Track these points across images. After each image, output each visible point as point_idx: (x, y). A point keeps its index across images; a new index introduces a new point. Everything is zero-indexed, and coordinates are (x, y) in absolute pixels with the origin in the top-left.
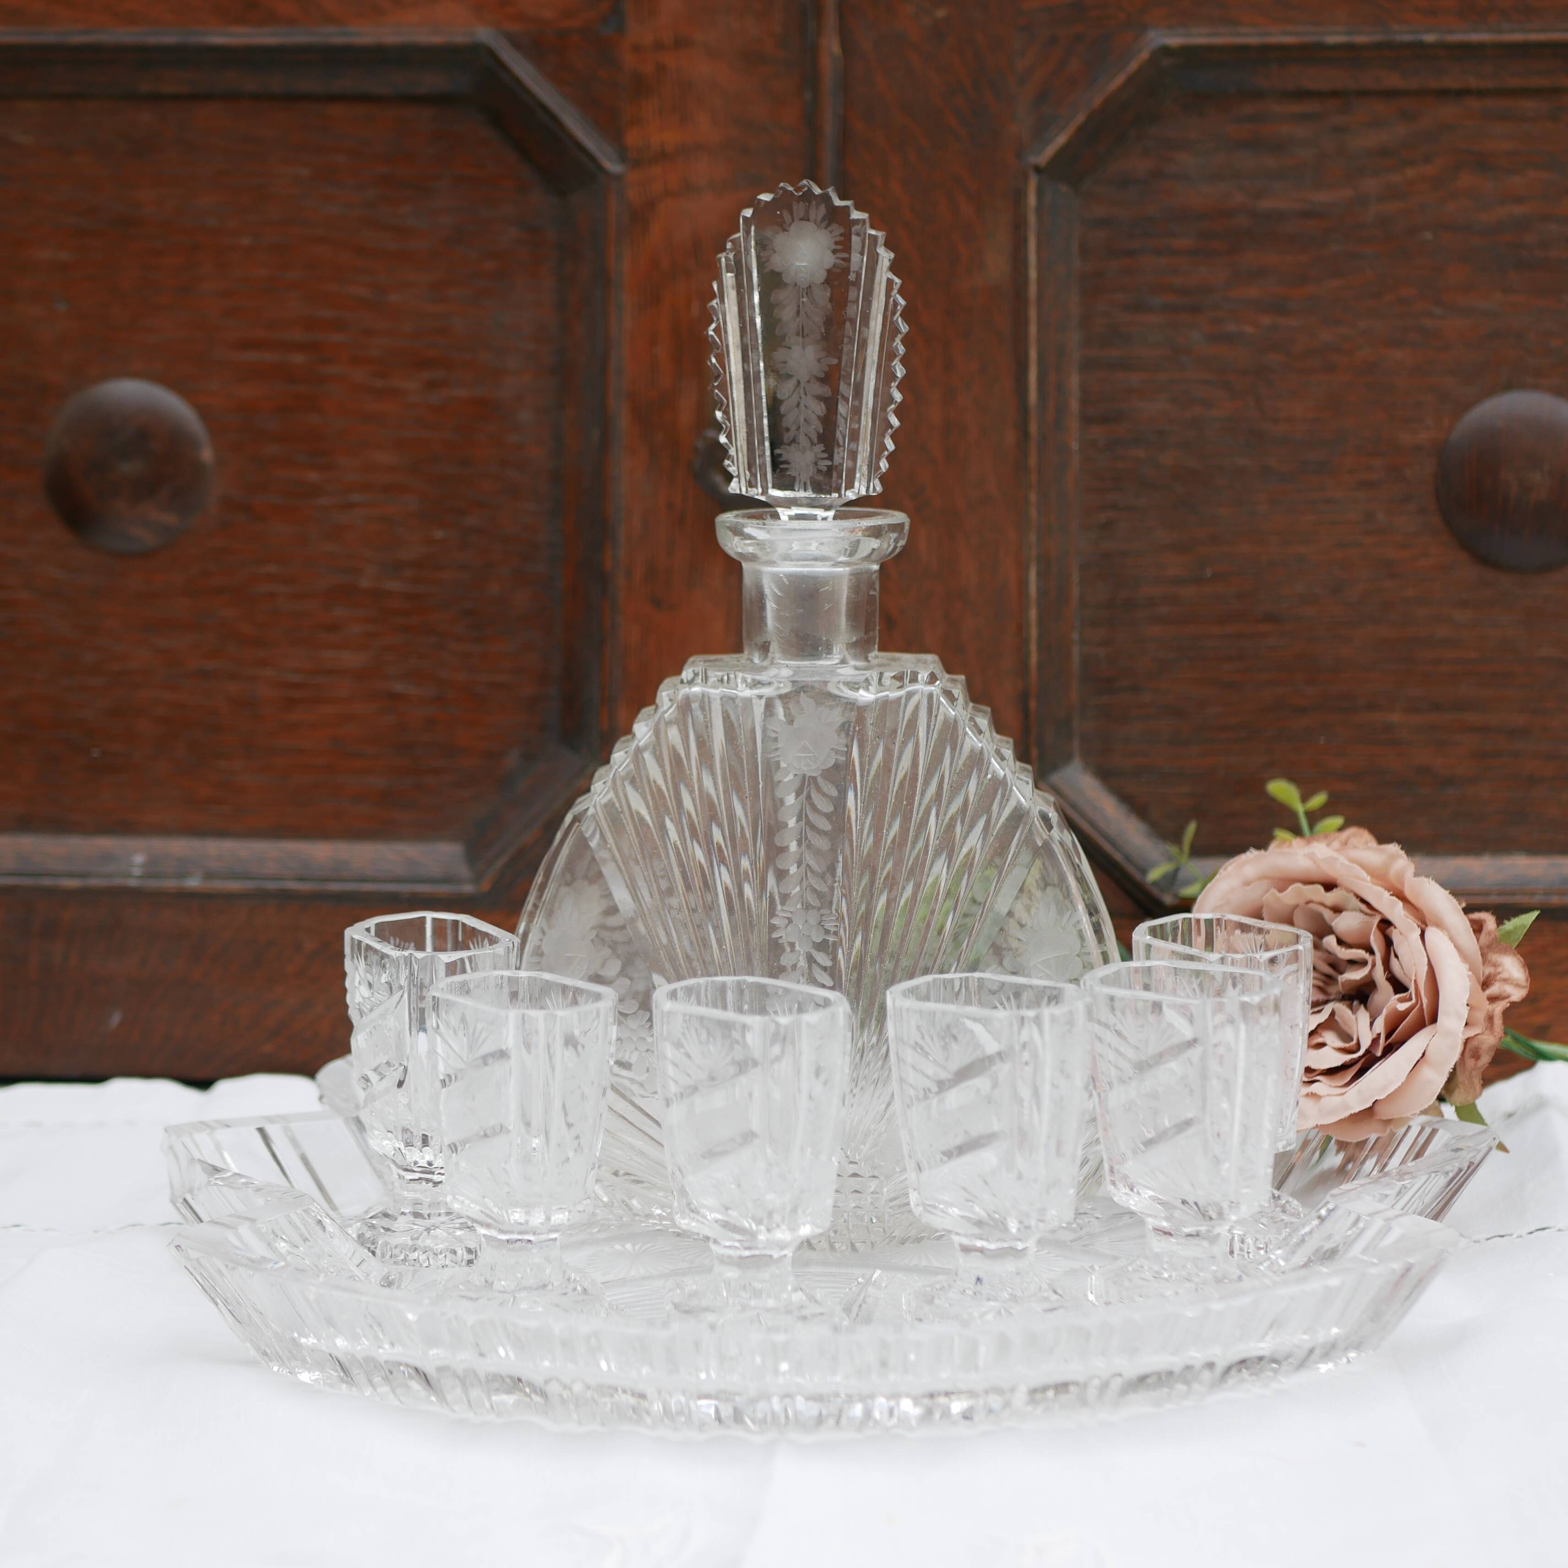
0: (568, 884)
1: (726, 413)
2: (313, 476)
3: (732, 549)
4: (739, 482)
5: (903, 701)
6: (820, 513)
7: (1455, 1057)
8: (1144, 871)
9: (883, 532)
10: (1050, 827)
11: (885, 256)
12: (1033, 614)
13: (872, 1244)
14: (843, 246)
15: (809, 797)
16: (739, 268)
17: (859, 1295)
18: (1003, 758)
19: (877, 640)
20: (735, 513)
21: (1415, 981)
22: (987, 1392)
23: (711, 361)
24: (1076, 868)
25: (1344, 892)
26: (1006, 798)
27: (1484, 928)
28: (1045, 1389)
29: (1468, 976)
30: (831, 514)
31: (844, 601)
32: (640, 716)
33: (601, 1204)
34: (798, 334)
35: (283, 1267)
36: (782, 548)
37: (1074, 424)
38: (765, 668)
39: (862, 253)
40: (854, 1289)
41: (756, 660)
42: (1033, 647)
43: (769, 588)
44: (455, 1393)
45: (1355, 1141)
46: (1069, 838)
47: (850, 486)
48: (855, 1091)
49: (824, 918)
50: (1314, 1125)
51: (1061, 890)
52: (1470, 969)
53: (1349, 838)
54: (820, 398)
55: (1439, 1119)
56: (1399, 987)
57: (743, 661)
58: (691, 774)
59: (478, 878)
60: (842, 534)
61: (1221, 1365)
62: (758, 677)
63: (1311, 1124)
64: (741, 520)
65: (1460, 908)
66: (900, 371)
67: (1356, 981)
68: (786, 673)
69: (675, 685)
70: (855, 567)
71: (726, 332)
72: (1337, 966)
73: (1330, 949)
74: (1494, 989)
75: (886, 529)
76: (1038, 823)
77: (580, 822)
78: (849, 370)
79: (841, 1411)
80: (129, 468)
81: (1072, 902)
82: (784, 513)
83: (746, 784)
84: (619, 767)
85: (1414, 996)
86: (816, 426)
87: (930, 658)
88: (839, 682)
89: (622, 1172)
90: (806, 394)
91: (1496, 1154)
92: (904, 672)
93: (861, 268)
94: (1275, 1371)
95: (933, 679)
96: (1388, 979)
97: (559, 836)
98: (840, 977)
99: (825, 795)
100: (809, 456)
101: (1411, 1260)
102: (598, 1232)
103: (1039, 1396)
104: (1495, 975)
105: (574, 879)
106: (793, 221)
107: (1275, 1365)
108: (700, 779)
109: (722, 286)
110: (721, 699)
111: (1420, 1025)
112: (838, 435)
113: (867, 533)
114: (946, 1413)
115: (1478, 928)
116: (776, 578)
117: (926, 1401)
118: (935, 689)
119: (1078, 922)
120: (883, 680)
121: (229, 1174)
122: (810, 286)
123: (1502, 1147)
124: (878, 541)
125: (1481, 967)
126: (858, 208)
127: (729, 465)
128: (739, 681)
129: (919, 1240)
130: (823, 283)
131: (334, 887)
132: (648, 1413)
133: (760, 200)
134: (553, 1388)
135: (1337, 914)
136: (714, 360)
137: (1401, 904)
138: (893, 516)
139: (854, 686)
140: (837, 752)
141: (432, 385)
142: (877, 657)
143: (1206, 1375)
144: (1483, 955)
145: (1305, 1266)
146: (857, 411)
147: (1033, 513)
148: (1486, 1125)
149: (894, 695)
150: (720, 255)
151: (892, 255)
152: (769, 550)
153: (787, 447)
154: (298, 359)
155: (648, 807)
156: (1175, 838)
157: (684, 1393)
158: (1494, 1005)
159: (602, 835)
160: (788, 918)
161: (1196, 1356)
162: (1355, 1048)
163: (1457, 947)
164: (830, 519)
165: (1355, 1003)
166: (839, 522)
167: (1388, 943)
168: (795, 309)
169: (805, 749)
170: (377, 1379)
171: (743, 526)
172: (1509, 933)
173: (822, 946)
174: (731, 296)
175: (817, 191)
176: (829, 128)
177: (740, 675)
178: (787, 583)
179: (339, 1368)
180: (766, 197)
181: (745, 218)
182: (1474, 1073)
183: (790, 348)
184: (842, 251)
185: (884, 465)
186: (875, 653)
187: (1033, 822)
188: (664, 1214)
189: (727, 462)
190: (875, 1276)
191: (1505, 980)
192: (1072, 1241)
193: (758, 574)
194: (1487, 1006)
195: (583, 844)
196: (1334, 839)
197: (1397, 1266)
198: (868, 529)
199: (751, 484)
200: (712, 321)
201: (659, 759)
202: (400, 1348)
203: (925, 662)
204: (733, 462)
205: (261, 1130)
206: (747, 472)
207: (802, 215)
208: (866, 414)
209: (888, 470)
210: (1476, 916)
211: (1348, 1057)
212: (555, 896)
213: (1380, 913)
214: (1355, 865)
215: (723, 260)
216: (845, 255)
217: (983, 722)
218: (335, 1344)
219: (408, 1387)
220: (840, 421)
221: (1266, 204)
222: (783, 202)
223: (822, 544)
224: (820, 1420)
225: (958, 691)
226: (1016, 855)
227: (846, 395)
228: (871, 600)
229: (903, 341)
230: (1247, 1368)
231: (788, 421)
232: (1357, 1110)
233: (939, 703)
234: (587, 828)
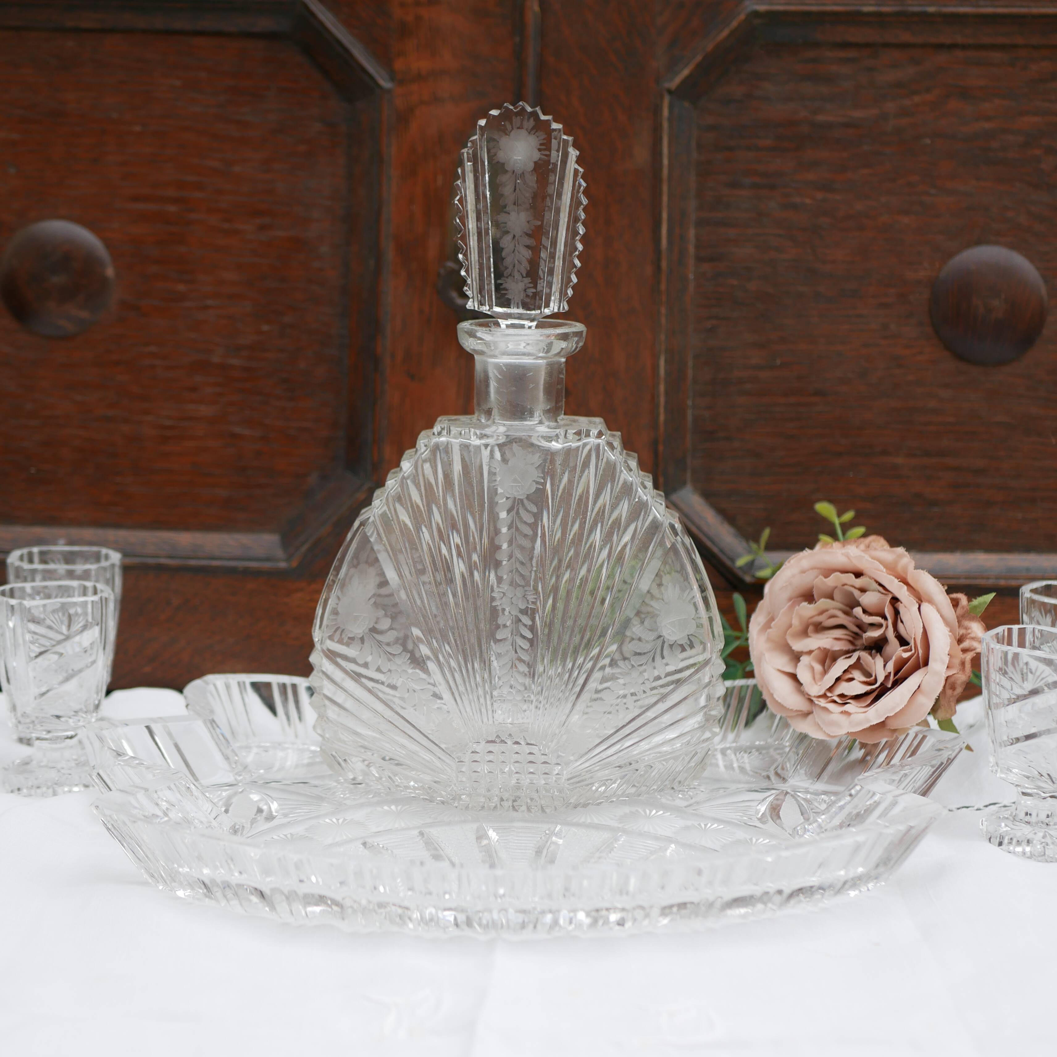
0: (355, 567)
1: (465, 255)
2: (181, 287)
3: (468, 346)
4: (473, 302)
5: (581, 449)
6: (527, 323)
7: (940, 689)
8: (733, 560)
9: (570, 337)
10: (676, 534)
11: (573, 153)
12: (662, 388)
13: (555, 808)
14: (545, 146)
15: (518, 513)
16: (475, 159)
17: (547, 842)
18: (645, 487)
19: (564, 408)
20: (470, 321)
21: (914, 639)
22: (634, 909)
23: (456, 221)
24: (693, 562)
25: (868, 579)
26: (647, 514)
27: (960, 603)
28: (671, 907)
29: (949, 635)
30: (534, 324)
31: (542, 382)
32: (404, 456)
33: (374, 779)
34: (515, 204)
35: (166, 821)
36: (502, 346)
37: (691, 262)
38: (488, 426)
39: (558, 151)
40: (543, 838)
41: (483, 421)
42: (662, 410)
43: (492, 373)
44: (282, 907)
45: (872, 743)
46: (688, 541)
47: (547, 306)
48: (546, 706)
49: (527, 593)
50: (846, 732)
51: (682, 574)
52: (950, 631)
53: (870, 542)
54: (528, 247)
55: (927, 728)
56: (903, 642)
57: (475, 421)
58: (439, 496)
59: (289, 558)
60: (542, 338)
61: (787, 891)
62: (483, 432)
63: (844, 731)
64: (474, 327)
65: (944, 590)
66: (581, 230)
67: (875, 637)
68: (502, 429)
69: (428, 436)
70: (550, 360)
71: (466, 202)
72: (862, 627)
73: (857, 616)
74: (966, 644)
75: (572, 335)
76: (668, 531)
77: (364, 526)
78: (548, 229)
79: (537, 920)
80: (57, 280)
81: (689, 583)
82: (503, 323)
83: (476, 503)
84: (391, 490)
85: (913, 648)
86: (525, 266)
87: (598, 420)
88: (538, 436)
89: (387, 758)
90: (518, 244)
91: (965, 752)
92: (581, 430)
93: (557, 161)
94: (823, 895)
95: (600, 435)
96: (896, 637)
97: (349, 536)
98: (537, 632)
99: (528, 511)
100: (521, 286)
101: (912, 824)
102: (373, 797)
103: (667, 911)
104: (966, 635)
105: (358, 564)
106: (513, 129)
107: (822, 891)
108: (445, 500)
109: (464, 170)
110: (460, 446)
111: (916, 667)
112: (541, 273)
113: (557, 337)
114: (606, 922)
115: (955, 603)
116: (498, 366)
117: (594, 914)
118: (601, 441)
119: (694, 597)
120: (568, 435)
121: (127, 758)
122: (523, 173)
123: (969, 748)
124: (565, 343)
125: (958, 629)
126: (556, 121)
127: (467, 290)
128: (472, 434)
129: (585, 805)
130: (532, 171)
131: (193, 563)
132: (410, 919)
133: (491, 114)
134: (348, 903)
135: (862, 593)
136: (458, 221)
137: (905, 587)
138: (576, 326)
139: (549, 439)
140: (537, 483)
141: (262, 228)
142: (563, 419)
143: (778, 899)
144: (959, 622)
145: (841, 826)
146: (552, 256)
147: (663, 320)
148: (958, 733)
149: (574, 445)
150: (463, 151)
151: (578, 153)
152: (493, 348)
153: (505, 279)
154: (172, 208)
155: (410, 518)
156: (756, 538)
157: (434, 907)
158: (965, 655)
159: (378, 534)
160: (503, 592)
161: (771, 887)
162: (873, 682)
163: (942, 616)
164: (533, 328)
165: (874, 651)
166: (540, 331)
167: (897, 612)
168: (513, 187)
169: (515, 481)
170: (230, 895)
171: (476, 331)
172: (975, 607)
173: (524, 612)
174: (470, 178)
175: (529, 109)
176: (531, 62)
177: (472, 430)
178: (505, 370)
179: (203, 886)
180: (494, 112)
181: (480, 126)
182: (951, 699)
183: (509, 213)
184: (545, 150)
185: (570, 292)
186: (562, 416)
187: (665, 530)
188: (416, 785)
189: (465, 288)
190: (557, 829)
191: (973, 639)
192: (685, 807)
193: (485, 364)
194: (962, 656)
195: (366, 540)
196: (861, 543)
197: (902, 828)
198: (558, 335)
199: (481, 304)
200: (458, 195)
201: (418, 486)
202: (246, 875)
203: (595, 423)
204: (469, 288)
205: (148, 728)
206: (479, 295)
207: (518, 125)
208: (559, 258)
209: (573, 296)
210: (955, 595)
211: (869, 688)
212: (346, 575)
213: (891, 593)
214: (875, 561)
215: (465, 154)
216: (548, 153)
217: (633, 464)
218: (202, 872)
219: (250, 901)
220: (542, 263)
221: (821, 118)
222: (506, 116)
223: (528, 344)
224: (523, 926)
225: (617, 443)
226: (654, 553)
227: (546, 245)
228: (559, 381)
229: (584, 210)
230: (803, 894)
231: (508, 261)
232: (875, 723)
233: (604, 450)
234: (369, 530)
